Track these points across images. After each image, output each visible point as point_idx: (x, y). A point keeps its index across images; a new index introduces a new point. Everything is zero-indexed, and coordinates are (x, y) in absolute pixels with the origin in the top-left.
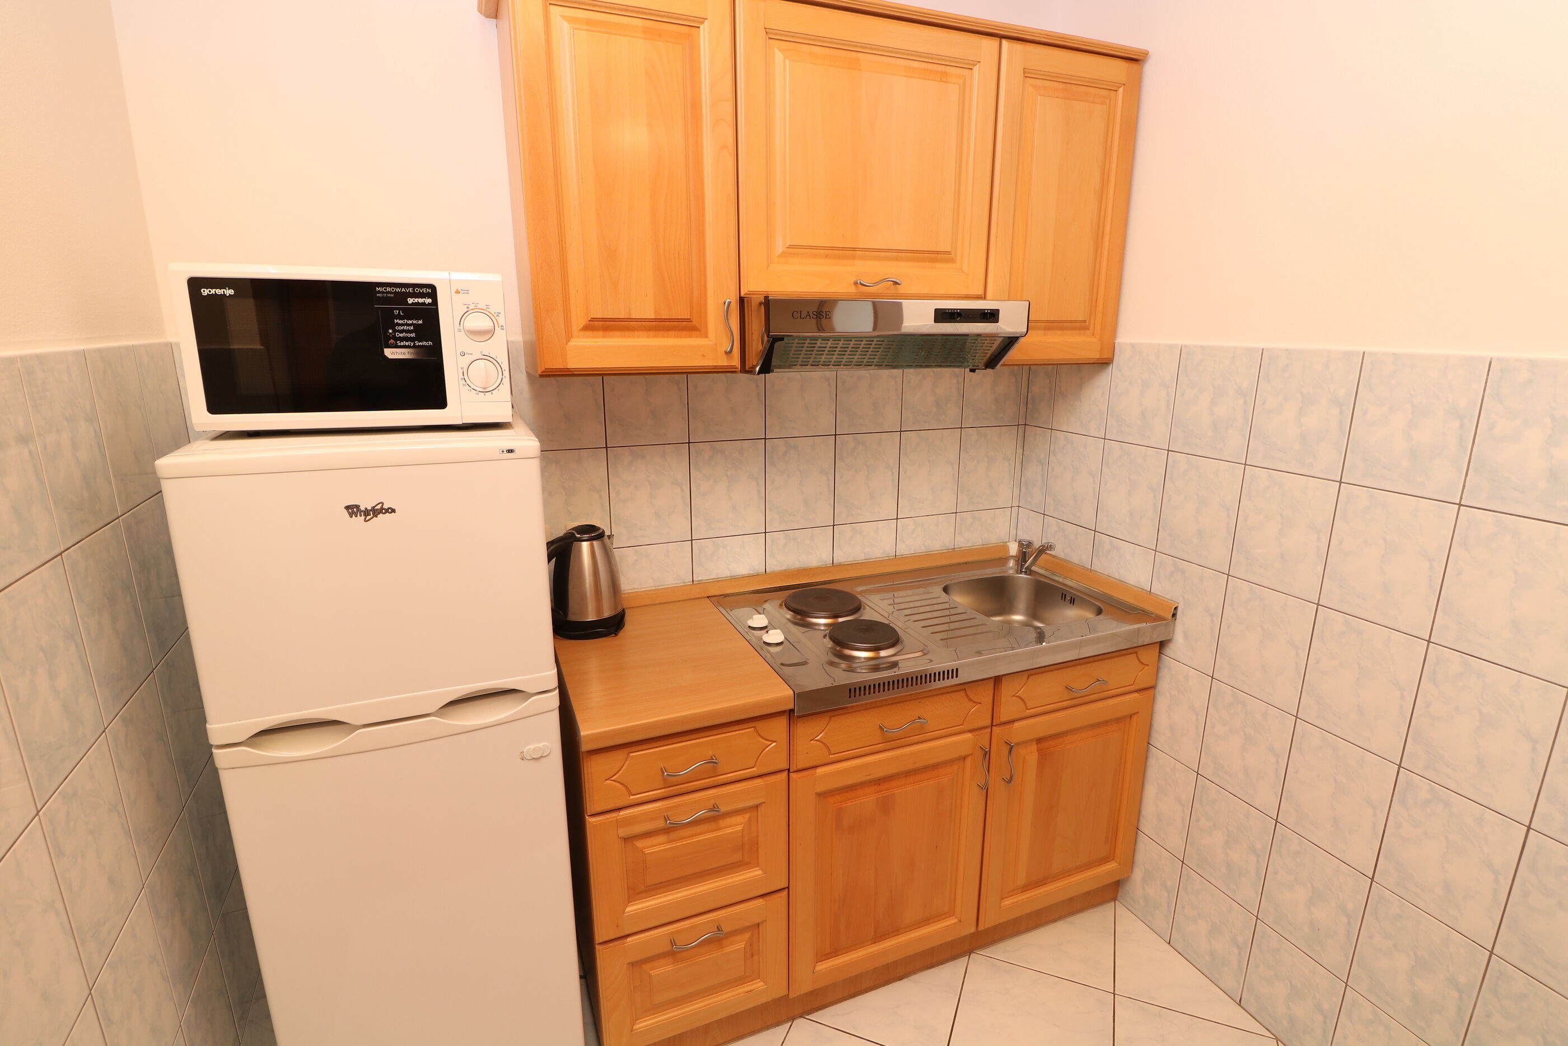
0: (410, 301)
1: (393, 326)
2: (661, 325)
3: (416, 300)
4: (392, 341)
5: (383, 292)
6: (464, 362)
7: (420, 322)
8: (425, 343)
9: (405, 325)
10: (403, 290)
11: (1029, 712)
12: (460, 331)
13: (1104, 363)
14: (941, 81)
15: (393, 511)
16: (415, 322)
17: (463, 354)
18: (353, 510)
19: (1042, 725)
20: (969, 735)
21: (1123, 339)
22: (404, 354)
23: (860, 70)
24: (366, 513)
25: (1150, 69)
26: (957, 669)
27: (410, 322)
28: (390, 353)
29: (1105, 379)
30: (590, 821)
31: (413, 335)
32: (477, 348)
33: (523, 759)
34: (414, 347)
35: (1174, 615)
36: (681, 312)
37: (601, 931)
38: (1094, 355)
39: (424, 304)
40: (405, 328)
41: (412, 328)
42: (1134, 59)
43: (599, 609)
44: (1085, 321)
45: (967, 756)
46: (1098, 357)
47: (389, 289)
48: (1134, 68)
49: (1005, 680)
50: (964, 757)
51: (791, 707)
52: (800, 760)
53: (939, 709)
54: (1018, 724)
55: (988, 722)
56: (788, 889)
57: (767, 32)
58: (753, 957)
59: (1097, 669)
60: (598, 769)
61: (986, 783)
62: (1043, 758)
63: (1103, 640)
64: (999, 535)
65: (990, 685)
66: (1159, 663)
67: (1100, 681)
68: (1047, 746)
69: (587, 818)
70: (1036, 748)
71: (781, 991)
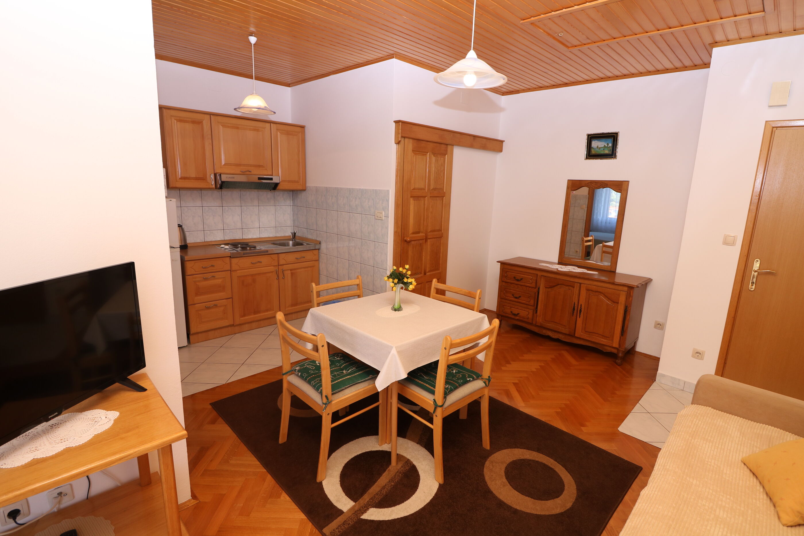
2: (197, 179)
11: (287, 263)
13: (305, 190)
14: (258, 131)
19: (291, 266)
20: (273, 267)
21: (308, 184)
25: (306, 129)
26: (266, 252)
29: (304, 194)
35: (320, 243)
36: (201, 177)
37: (190, 302)
38: (300, 188)
42: (303, 127)
43: (181, 243)
44: (298, 181)
45: (273, 272)
46: (302, 189)
48: (303, 129)
49: (280, 255)
50: (272, 272)
51: (230, 256)
52: (233, 269)
53: (265, 260)
54: (284, 266)
55: (277, 264)
56: (232, 298)
57: (218, 122)
58: (225, 314)
59: (303, 254)
60: (188, 265)
61: (278, 279)
62: (292, 274)
63: (299, 248)
64: (288, 233)
65: (277, 255)
66: (319, 254)
67: (304, 257)
68: (293, 271)
69: (186, 276)
70: (290, 272)
71: (232, 323)
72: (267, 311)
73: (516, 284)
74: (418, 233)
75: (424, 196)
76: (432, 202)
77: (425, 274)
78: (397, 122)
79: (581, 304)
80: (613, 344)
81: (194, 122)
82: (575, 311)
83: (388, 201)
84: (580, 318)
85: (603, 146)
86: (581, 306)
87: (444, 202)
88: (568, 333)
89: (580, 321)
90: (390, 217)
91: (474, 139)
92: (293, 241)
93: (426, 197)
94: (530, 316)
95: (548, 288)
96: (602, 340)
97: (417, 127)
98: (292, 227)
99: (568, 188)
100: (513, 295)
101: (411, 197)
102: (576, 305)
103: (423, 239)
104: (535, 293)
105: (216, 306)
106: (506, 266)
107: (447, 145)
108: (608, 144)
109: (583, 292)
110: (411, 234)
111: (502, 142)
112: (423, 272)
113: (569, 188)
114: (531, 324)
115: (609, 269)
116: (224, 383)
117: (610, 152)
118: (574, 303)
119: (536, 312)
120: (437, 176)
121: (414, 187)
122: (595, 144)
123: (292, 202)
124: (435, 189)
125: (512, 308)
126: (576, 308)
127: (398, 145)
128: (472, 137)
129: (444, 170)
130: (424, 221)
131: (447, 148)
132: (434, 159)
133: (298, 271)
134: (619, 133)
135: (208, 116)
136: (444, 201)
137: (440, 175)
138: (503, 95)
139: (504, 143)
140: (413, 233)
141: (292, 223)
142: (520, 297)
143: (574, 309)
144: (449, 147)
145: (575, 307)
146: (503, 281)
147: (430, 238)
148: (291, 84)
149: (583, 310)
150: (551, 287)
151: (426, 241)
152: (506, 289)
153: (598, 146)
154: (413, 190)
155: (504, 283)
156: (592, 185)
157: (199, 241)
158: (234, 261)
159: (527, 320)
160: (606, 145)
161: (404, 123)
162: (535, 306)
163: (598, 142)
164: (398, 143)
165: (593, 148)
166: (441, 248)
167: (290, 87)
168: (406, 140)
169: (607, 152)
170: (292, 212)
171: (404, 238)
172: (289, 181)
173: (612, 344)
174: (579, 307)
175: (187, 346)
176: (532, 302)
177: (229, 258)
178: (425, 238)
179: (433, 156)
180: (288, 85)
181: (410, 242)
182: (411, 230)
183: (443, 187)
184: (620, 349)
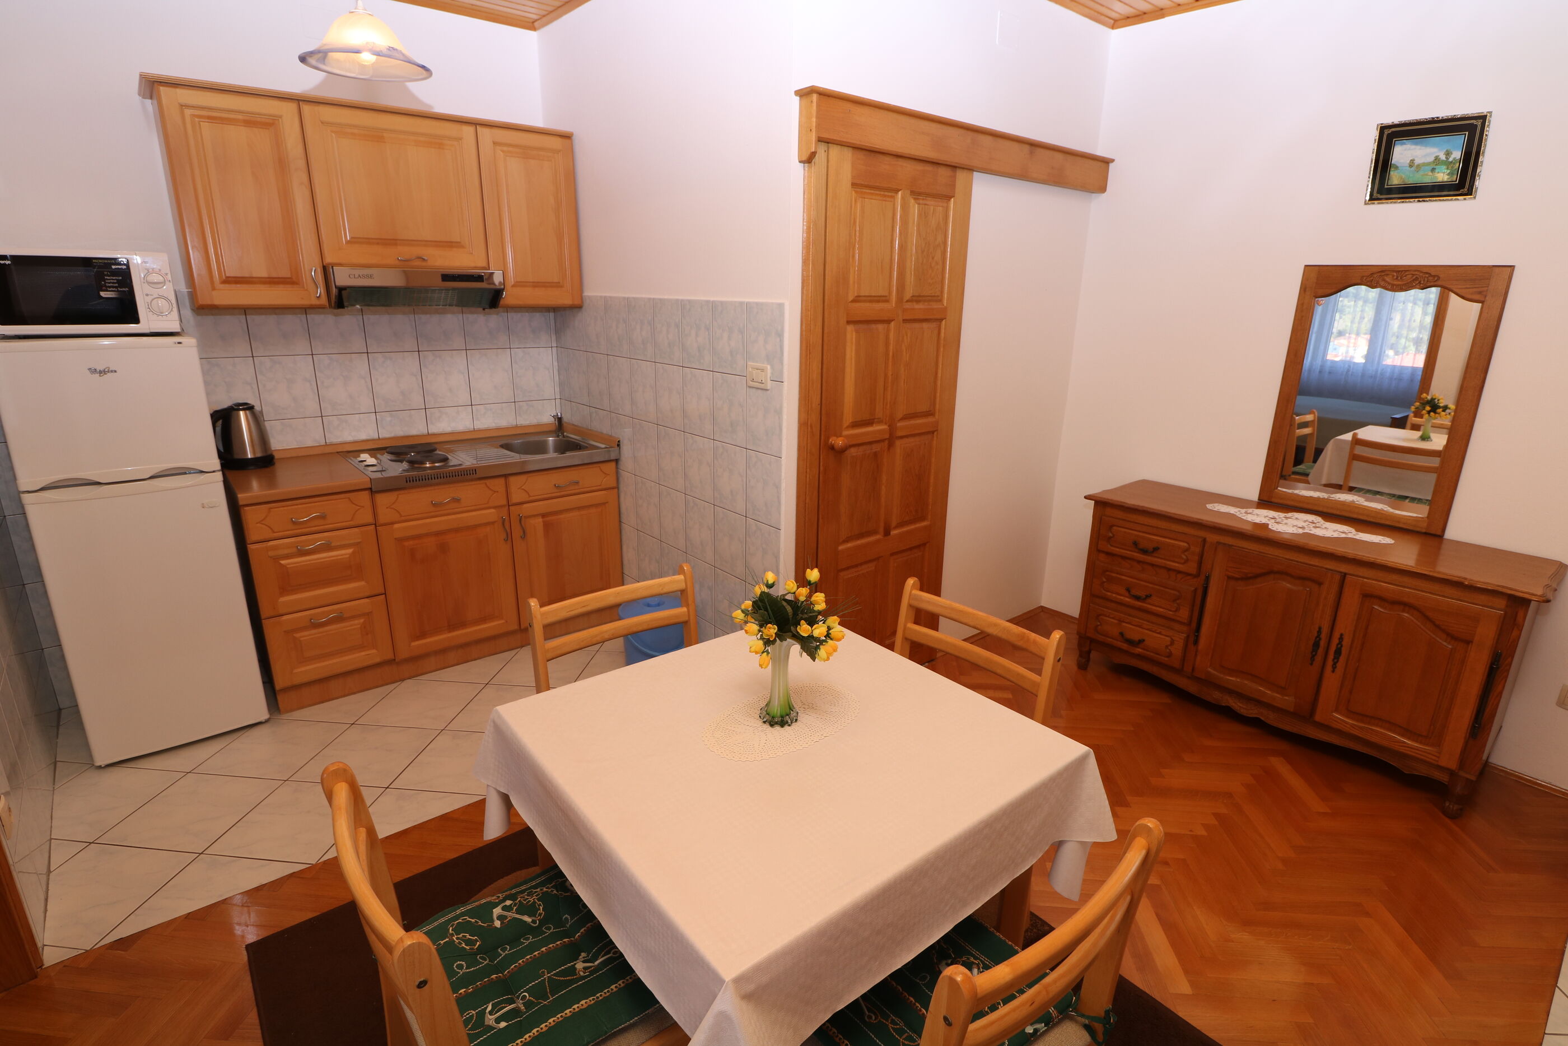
0: (113, 267)
1: (104, 280)
2: (272, 281)
3: (117, 267)
4: (104, 288)
5: (97, 263)
6: (149, 299)
7: (120, 278)
8: (124, 289)
9: (111, 280)
10: (109, 261)
11: (531, 498)
12: (144, 282)
13: (577, 307)
14: (440, 147)
15: (115, 371)
16: (117, 278)
17: (147, 295)
18: (93, 371)
19: (542, 506)
20: (493, 510)
21: (588, 293)
22: (112, 295)
23: (385, 142)
24: (100, 372)
25: (576, 140)
26: (475, 470)
27: (114, 278)
28: (103, 294)
29: (579, 317)
30: (251, 547)
31: (117, 285)
32: (155, 292)
33: (203, 508)
34: (118, 291)
35: (618, 445)
36: (284, 273)
37: (265, 611)
38: (568, 301)
39: (122, 269)
40: (112, 281)
41: (115, 281)
42: (567, 137)
43: (254, 451)
44: (559, 283)
46: (571, 303)
47: (100, 261)
48: (567, 141)
49: (512, 479)
50: (493, 523)
51: (370, 486)
52: (382, 519)
53: (468, 493)
54: (525, 506)
55: (505, 502)
56: (385, 594)
57: (322, 123)
58: (367, 634)
59: (573, 475)
60: (251, 517)
61: (509, 537)
62: (547, 526)
63: (572, 457)
64: (545, 415)
65: (502, 481)
66: (617, 473)
67: (577, 483)
68: (547, 519)
69: (248, 545)
70: (540, 520)
71: (390, 656)
72: (484, 620)
73: (1139, 562)
74: (869, 423)
75: (886, 319)
76: (909, 335)
77: (887, 533)
78: (804, 94)
79: (1342, 635)
80: (1438, 757)
81: (251, 122)
82: (1321, 651)
83: (780, 335)
84: (1333, 671)
85: (1431, 159)
86: (1341, 638)
87: (942, 335)
88: (1292, 710)
89: (1332, 682)
90: (785, 384)
91: (1031, 153)
92: (558, 436)
93: (893, 320)
94: (1177, 650)
95: (1237, 579)
96: (1404, 742)
97: (866, 111)
98: (558, 401)
99: (1305, 291)
100: (1128, 590)
101: (849, 322)
102: (1324, 636)
103: (883, 441)
104: (1196, 590)
105: (340, 619)
106: (1109, 511)
107: (954, 167)
108: (1448, 154)
109: (1351, 602)
110: (848, 427)
111: (1106, 162)
112: (881, 530)
113: (1307, 289)
114: (1179, 671)
115: (1423, 527)
116: (314, 863)
117: (1455, 178)
118: (1320, 628)
119: (1196, 642)
120: (923, 262)
121: (856, 295)
122: (1403, 153)
123: (554, 338)
124: (916, 299)
125: (1124, 624)
126: (1323, 643)
127: (810, 168)
128: (1026, 148)
129: (945, 243)
130: (885, 389)
131: (954, 177)
132: (915, 209)
133: (562, 516)
134: (1491, 116)
135: (292, 106)
136: (943, 331)
137: (933, 258)
138: (1113, 27)
139: (1111, 165)
140: (855, 425)
141: (557, 389)
142: (1148, 597)
143: (1316, 645)
144: (961, 175)
145: (1320, 639)
146: (1099, 551)
147: (902, 437)
148: (536, 20)
149: (1344, 651)
150: (1247, 578)
151: (891, 445)
152: (1107, 571)
153: (1412, 161)
154: (853, 301)
155: (1102, 557)
156: (1384, 280)
157: (309, 443)
158: (383, 500)
159: (1166, 659)
160: (1443, 157)
161: (825, 95)
162: (1194, 625)
163: (1413, 147)
164: (809, 160)
165: (1397, 168)
166: (933, 460)
167: (534, 29)
168: (835, 151)
169: (1442, 176)
170: (555, 364)
171: (828, 438)
172: (536, 285)
173: (1437, 759)
174: (1335, 641)
175: (267, 721)
176: (1184, 614)
177: (366, 493)
178: (887, 436)
179: (912, 201)
180: (531, 25)
181: (843, 451)
182: (848, 416)
183: (942, 292)
184: (1462, 774)
